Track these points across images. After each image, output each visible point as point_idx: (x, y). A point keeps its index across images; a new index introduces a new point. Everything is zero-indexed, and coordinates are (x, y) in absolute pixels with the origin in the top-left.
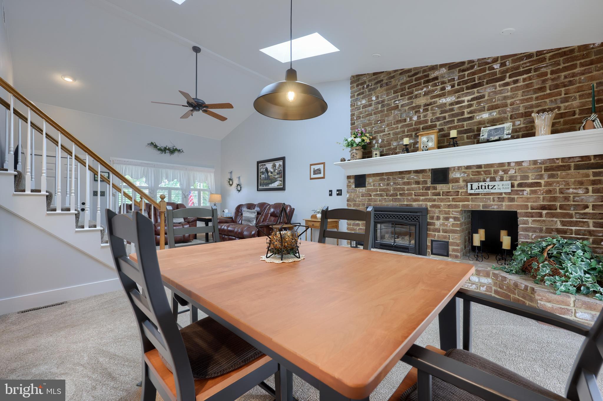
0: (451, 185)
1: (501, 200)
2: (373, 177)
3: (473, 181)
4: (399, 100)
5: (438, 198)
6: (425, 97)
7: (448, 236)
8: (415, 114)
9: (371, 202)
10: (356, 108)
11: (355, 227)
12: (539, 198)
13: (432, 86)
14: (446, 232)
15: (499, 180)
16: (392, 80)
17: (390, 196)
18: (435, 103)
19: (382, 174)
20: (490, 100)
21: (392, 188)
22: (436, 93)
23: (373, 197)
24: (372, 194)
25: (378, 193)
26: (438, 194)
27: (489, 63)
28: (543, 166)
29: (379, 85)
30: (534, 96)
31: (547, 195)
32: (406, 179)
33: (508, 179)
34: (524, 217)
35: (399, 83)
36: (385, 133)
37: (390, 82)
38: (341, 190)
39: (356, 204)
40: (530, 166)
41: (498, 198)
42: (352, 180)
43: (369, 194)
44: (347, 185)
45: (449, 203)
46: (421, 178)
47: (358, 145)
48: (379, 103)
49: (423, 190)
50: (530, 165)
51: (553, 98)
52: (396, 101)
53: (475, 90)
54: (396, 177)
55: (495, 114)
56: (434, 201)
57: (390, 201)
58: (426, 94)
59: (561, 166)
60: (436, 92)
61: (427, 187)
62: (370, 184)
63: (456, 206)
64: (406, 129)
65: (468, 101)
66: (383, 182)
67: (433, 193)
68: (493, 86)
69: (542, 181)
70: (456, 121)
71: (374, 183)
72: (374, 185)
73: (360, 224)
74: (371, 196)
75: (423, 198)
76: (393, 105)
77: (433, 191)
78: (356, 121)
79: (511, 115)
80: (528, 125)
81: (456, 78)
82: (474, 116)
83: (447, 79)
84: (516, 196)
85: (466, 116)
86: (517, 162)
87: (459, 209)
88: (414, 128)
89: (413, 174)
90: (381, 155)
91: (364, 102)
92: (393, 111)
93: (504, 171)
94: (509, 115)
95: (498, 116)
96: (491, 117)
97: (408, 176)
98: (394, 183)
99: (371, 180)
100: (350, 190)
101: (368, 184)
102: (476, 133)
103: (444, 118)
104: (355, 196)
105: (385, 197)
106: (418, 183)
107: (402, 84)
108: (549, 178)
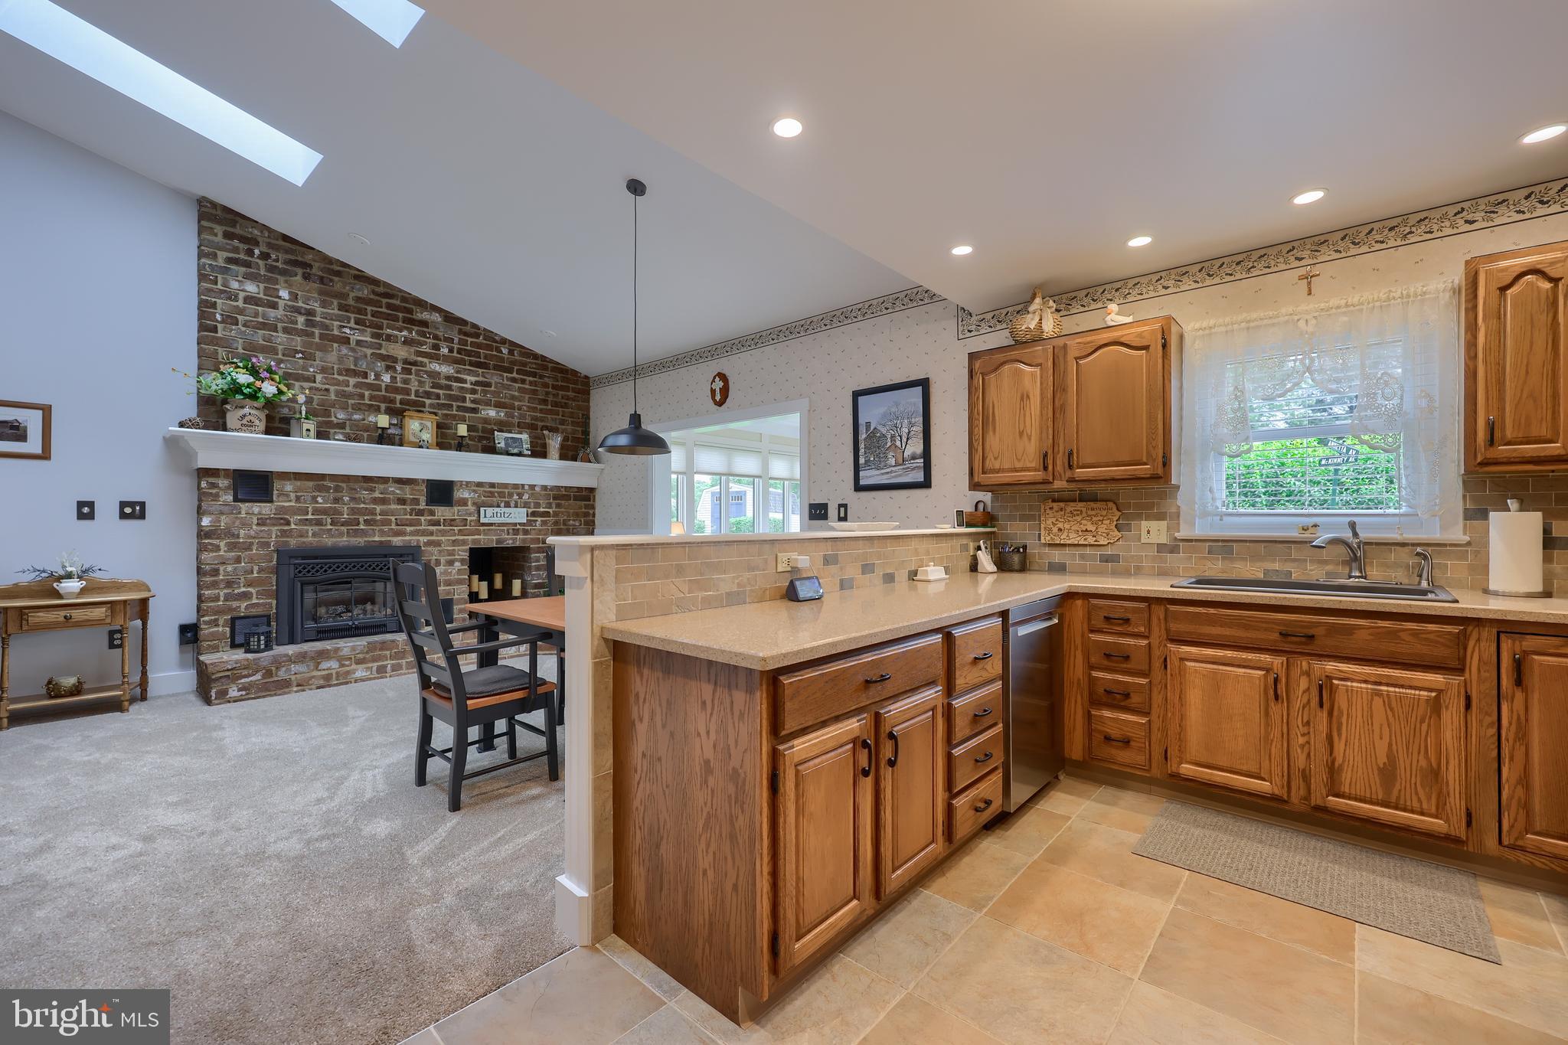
0: (456, 509)
1: (516, 532)
2: (295, 479)
3: (485, 505)
4: (351, 329)
5: (437, 530)
6: (406, 348)
7: (452, 591)
8: (387, 371)
9: (288, 537)
10: (220, 291)
11: (235, 604)
12: (549, 529)
13: (418, 333)
14: (449, 585)
15: (513, 505)
16: (336, 279)
17: (342, 525)
18: (423, 365)
19: (322, 477)
20: (496, 394)
21: (345, 508)
22: (425, 349)
23: (293, 526)
24: (292, 520)
25: (310, 517)
26: (437, 523)
27: (496, 342)
28: (551, 493)
29: (300, 271)
30: (539, 407)
31: (555, 527)
32: (377, 492)
33: (522, 505)
34: (536, 553)
35: (352, 295)
36: (314, 385)
37: (331, 281)
38: (143, 505)
39: (239, 543)
40: (541, 492)
41: (513, 529)
42: (224, 482)
43: (282, 519)
45: (453, 538)
46: (407, 493)
48: (300, 313)
49: (411, 515)
52: (344, 327)
53: (480, 371)
54: (356, 486)
55: (503, 414)
56: (432, 534)
57: (341, 534)
58: (407, 342)
59: (565, 495)
60: (425, 347)
61: (419, 509)
62: (287, 496)
63: (464, 542)
64: (367, 394)
65: (472, 384)
66: (323, 495)
67: (430, 521)
68: (501, 375)
69: (550, 510)
71: (299, 494)
72: (298, 498)
73: (251, 593)
74: (288, 523)
75: (412, 528)
76: (336, 332)
77: (429, 518)
78: (220, 326)
79: (518, 422)
81: (456, 340)
82: (479, 408)
83: (442, 334)
84: (529, 528)
85: (468, 404)
86: (530, 485)
87: (468, 547)
88: (383, 395)
89: (393, 485)
90: (320, 435)
91: (251, 288)
92: (335, 345)
93: (518, 494)
94: (517, 421)
95: (508, 419)
96: (499, 417)
97: (382, 486)
98: (353, 499)
99: (289, 487)
100: (215, 506)
101: (278, 496)
102: (481, 434)
103: (438, 397)
104: (234, 523)
105: (329, 527)
106: (402, 501)
107: (358, 299)
108: (556, 507)
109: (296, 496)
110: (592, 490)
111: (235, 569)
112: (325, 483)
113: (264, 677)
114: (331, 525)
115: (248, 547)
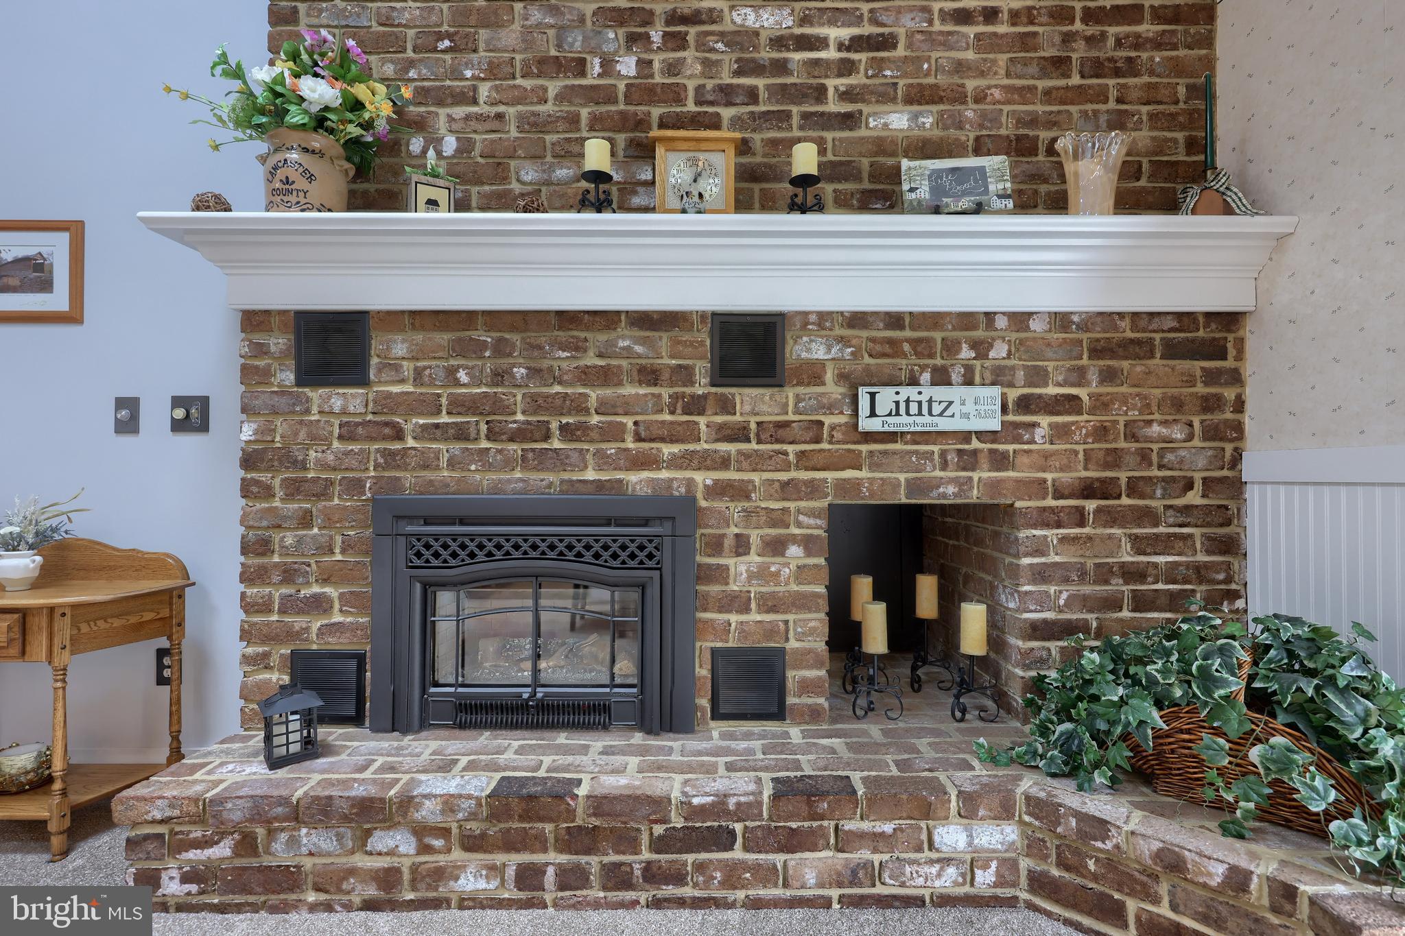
0: (790, 393)
1: (969, 460)
2: (414, 327)
3: (875, 380)
5: (739, 452)
7: (782, 626)
8: (629, 48)
9: (398, 467)
11: (298, 622)
12: (1076, 453)
14: (773, 609)
15: (960, 380)
17: (511, 440)
18: (713, 16)
19: (466, 319)
20: (910, 64)
21: (519, 398)
23: (411, 443)
24: (408, 427)
25: (444, 419)
26: (739, 434)
28: (1085, 336)
30: (1041, 85)
31: (1096, 446)
32: (591, 353)
33: (988, 377)
34: (1035, 526)
36: (475, 110)
38: (204, 402)
39: (305, 480)
40: (1049, 336)
41: (960, 452)
42: (279, 342)
43: (386, 424)
44: (245, 369)
45: (784, 476)
46: (663, 352)
47: (320, 122)
49: (672, 413)
50: (1050, 331)
51: (1089, 107)
53: (866, 7)
54: (543, 339)
55: (928, 121)
56: (724, 463)
57: (508, 464)
59: (1132, 341)
61: (693, 396)
62: (397, 368)
63: (814, 490)
64: (585, 113)
65: (840, 47)
66: (470, 364)
67: (721, 427)
68: (923, 9)
69: (1082, 393)
70: (795, 121)
71: (419, 364)
72: (418, 373)
73: (330, 601)
74: (399, 435)
75: (675, 449)
77: (719, 419)
78: (301, 7)
79: (977, 139)
80: (1023, 187)
82: (860, 112)
84: (1011, 448)
85: (833, 106)
86: (1014, 313)
87: (823, 503)
88: (621, 112)
89: (626, 332)
90: (461, 208)
92: (519, 6)
93: (974, 345)
94: (972, 136)
95: (937, 133)
96: (916, 132)
97: (602, 337)
98: (535, 372)
99: (400, 347)
100: (263, 397)
101: (380, 371)
102: (866, 185)
103: (752, 96)
104: (296, 434)
105: (484, 444)
106: (649, 375)
108: (1102, 381)
109: (416, 369)
110: (1230, 320)
111: (300, 541)
112: (474, 335)
113: (238, 851)
114: (488, 438)
115: (322, 491)
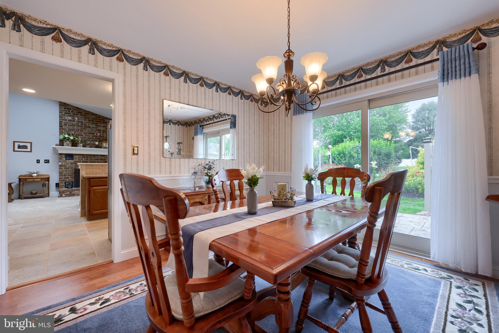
2: (78, 155)
4: (91, 125)
6: (103, 128)
8: (99, 133)
9: (77, 167)
10: (64, 119)
11: (66, 179)
13: (106, 124)
24: (77, 163)
29: (80, 114)
32: (96, 158)
35: (91, 118)
36: (83, 136)
37: (86, 115)
38: (49, 160)
39: (67, 168)
42: (63, 156)
43: (75, 163)
48: (80, 122)
52: (89, 124)
54: (91, 156)
64: (94, 138)
66: (84, 158)
72: (79, 159)
73: (69, 177)
76: (88, 126)
78: (63, 126)
88: (98, 138)
89: (99, 156)
90: (83, 146)
91: (69, 118)
92: (87, 128)
98: (90, 159)
99: (77, 157)
100: (61, 160)
101: (75, 159)
104: (66, 164)
106: (101, 160)
107: (92, 119)
111: (66, 173)
112: (84, 156)
113: (70, 193)
115: (69, 168)
